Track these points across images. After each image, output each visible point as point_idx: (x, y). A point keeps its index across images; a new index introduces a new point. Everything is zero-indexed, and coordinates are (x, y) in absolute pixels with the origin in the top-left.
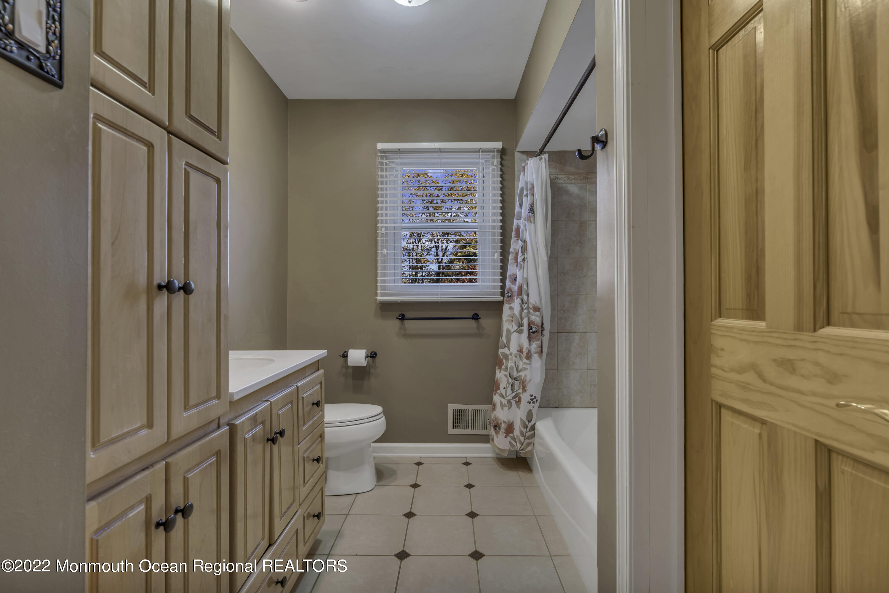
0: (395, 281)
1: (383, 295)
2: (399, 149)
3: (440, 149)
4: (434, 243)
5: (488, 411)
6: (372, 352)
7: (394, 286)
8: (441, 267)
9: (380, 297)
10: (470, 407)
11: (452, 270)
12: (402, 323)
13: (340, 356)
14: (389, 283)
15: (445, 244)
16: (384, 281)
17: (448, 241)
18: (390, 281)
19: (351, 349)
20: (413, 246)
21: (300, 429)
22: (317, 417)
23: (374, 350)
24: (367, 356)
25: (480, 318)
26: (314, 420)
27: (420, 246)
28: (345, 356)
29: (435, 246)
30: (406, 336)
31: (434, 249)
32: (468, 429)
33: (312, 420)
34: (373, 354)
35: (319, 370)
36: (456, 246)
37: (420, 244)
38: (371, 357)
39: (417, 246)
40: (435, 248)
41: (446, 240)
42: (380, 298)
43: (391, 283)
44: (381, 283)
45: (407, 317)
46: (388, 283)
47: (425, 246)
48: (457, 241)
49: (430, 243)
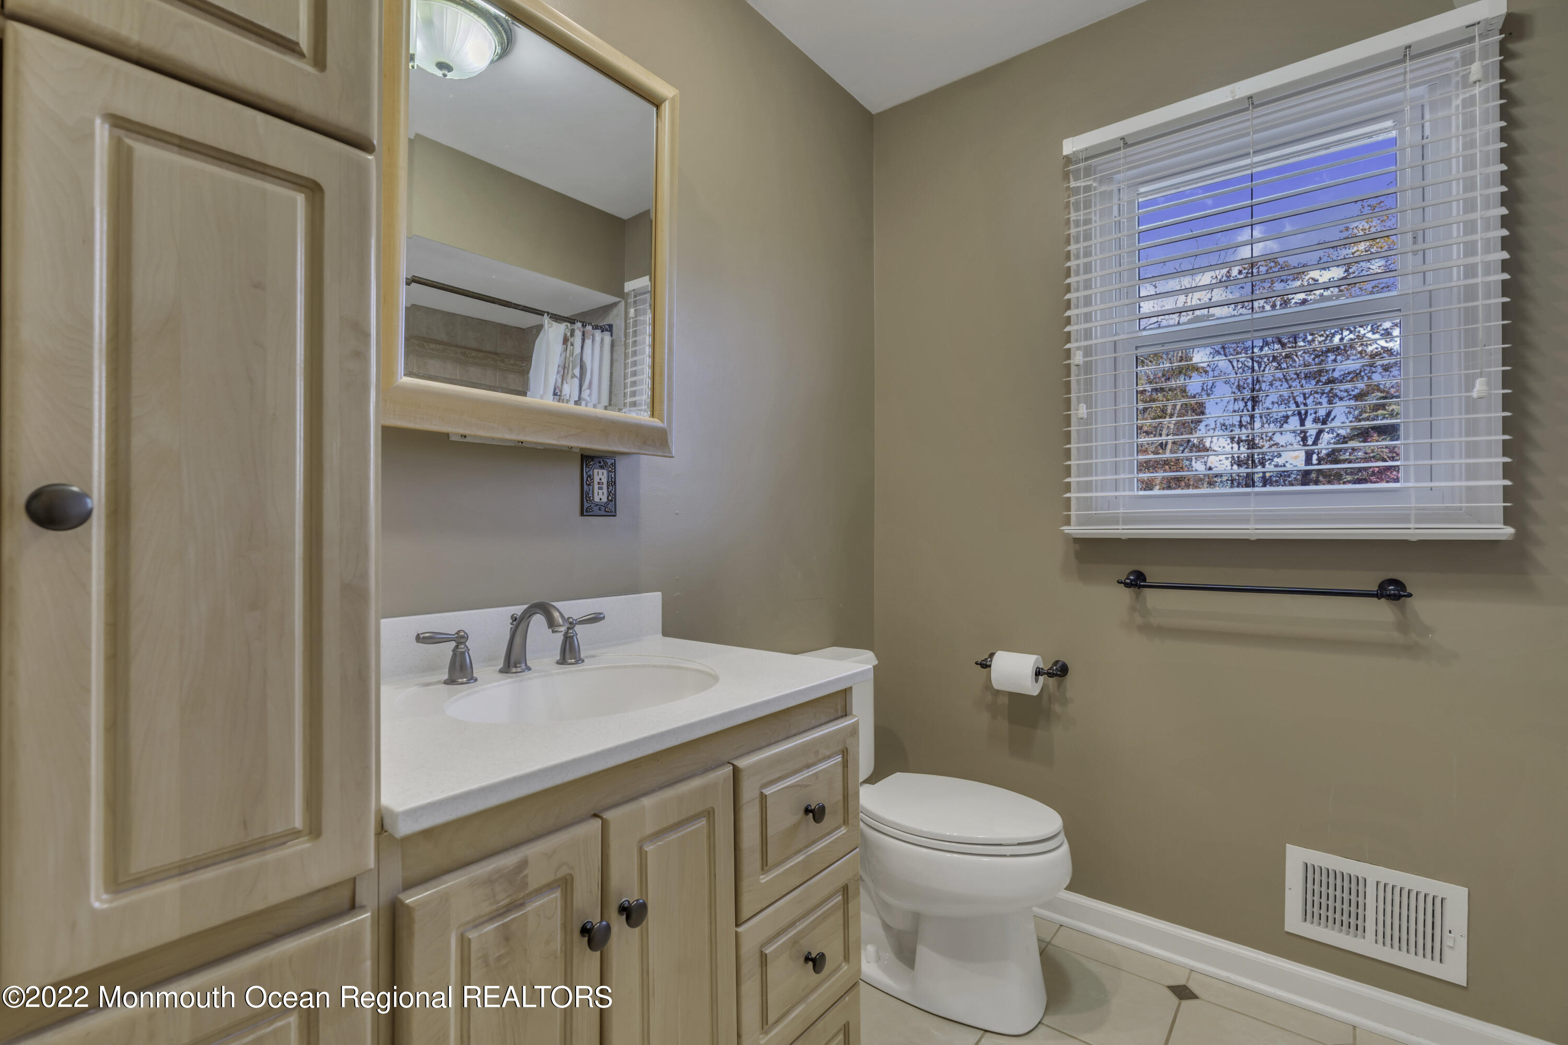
0: (1116, 486)
1: (1085, 521)
2: (1123, 138)
3: (1250, 97)
4: (1294, 405)
5: (1446, 903)
6: (1056, 663)
7: (1116, 497)
8: (1315, 457)
9: (1076, 526)
10: (1372, 873)
11: (1344, 461)
12: (1137, 596)
13: (976, 663)
14: (1102, 491)
15: (1325, 405)
16: (1087, 487)
17: (1332, 398)
18: (1103, 486)
19: (1001, 650)
20: (1241, 417)
21: (745, 884)
22: (827, 842)
23: (1063, 659)
24: (1038, 673)
25: (1410, 595)
26: (813, 851)
27: (1258, 415)
28: (985, 665)
29: (1296, 412)
30: (1148, 629)
31: (1294, 422)
32: (1364, 938)
33: (805, 853)
34: (1057, 669)
35: (846, 715)
36: (1356, 408)
37: (1257, 411)
38: (1050, 675)
39: (1252, 417)
40: (1297, 418)
41: (1326, 397)
42: (1074, 530)
43: (1106, 491)
44: (1079, 491)
45: (1150, 580)
46: (1096, 491)
47: (1271, 415)
48: (1360, 396)
49: (1283, 406)
